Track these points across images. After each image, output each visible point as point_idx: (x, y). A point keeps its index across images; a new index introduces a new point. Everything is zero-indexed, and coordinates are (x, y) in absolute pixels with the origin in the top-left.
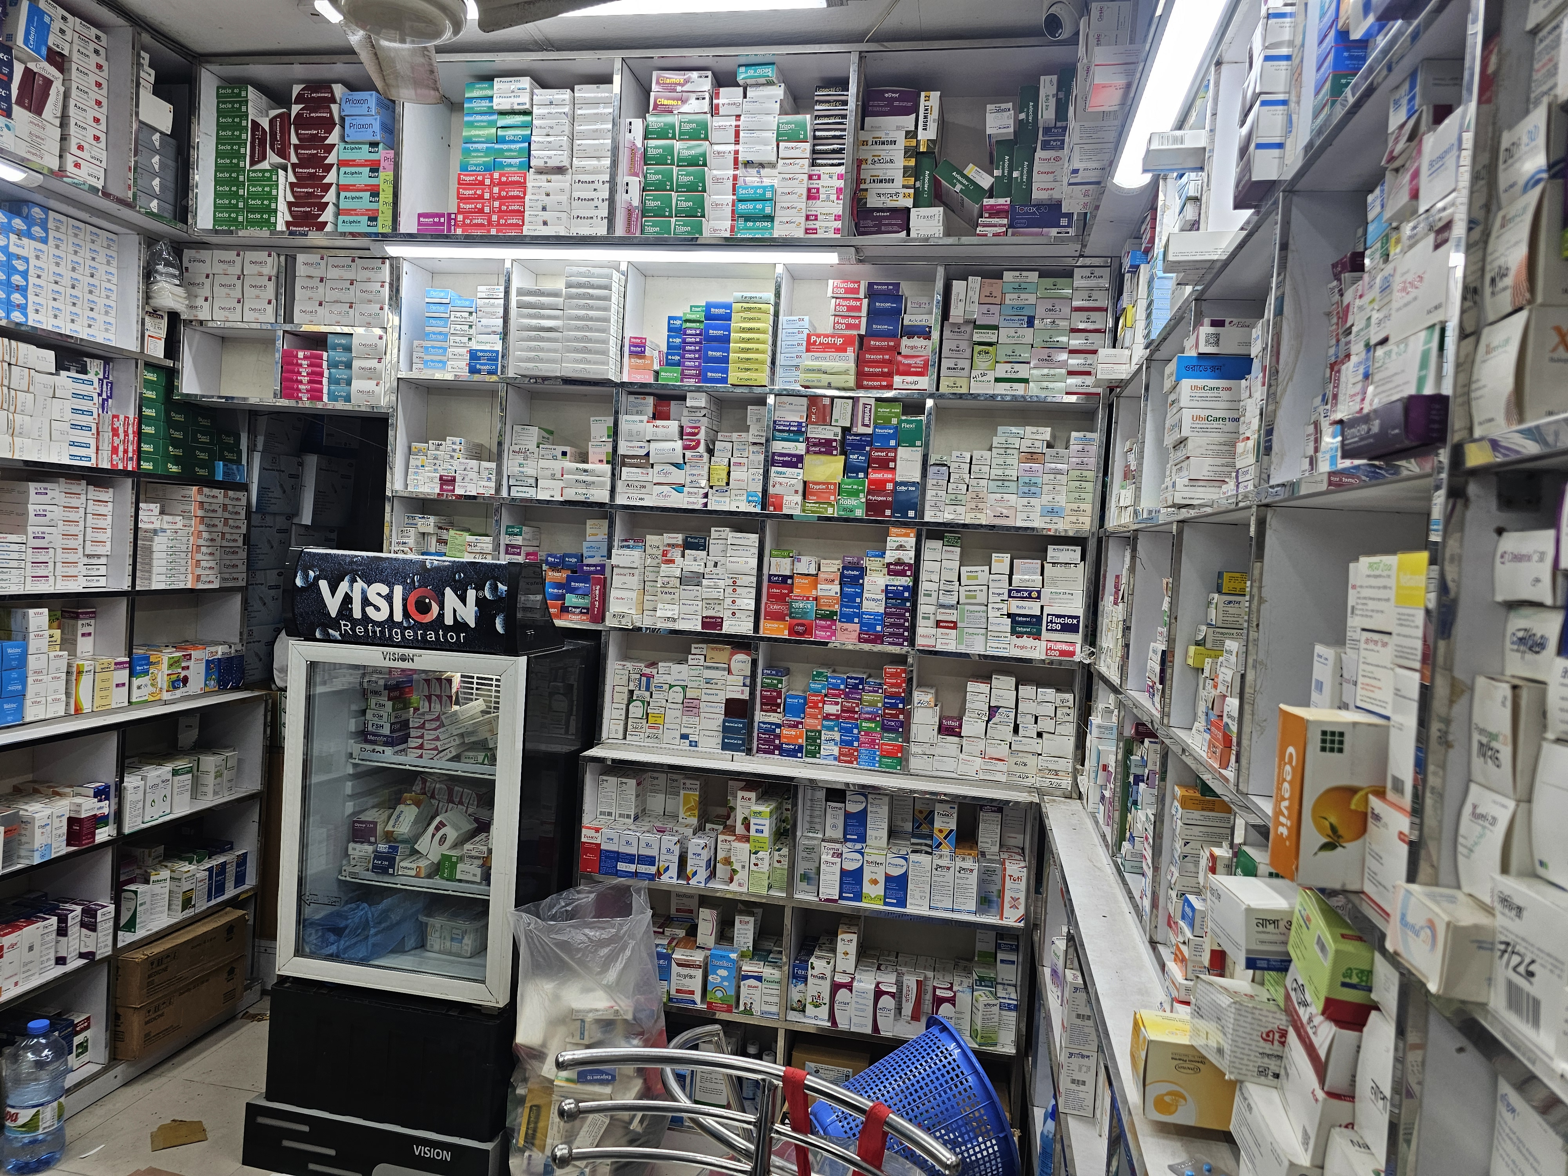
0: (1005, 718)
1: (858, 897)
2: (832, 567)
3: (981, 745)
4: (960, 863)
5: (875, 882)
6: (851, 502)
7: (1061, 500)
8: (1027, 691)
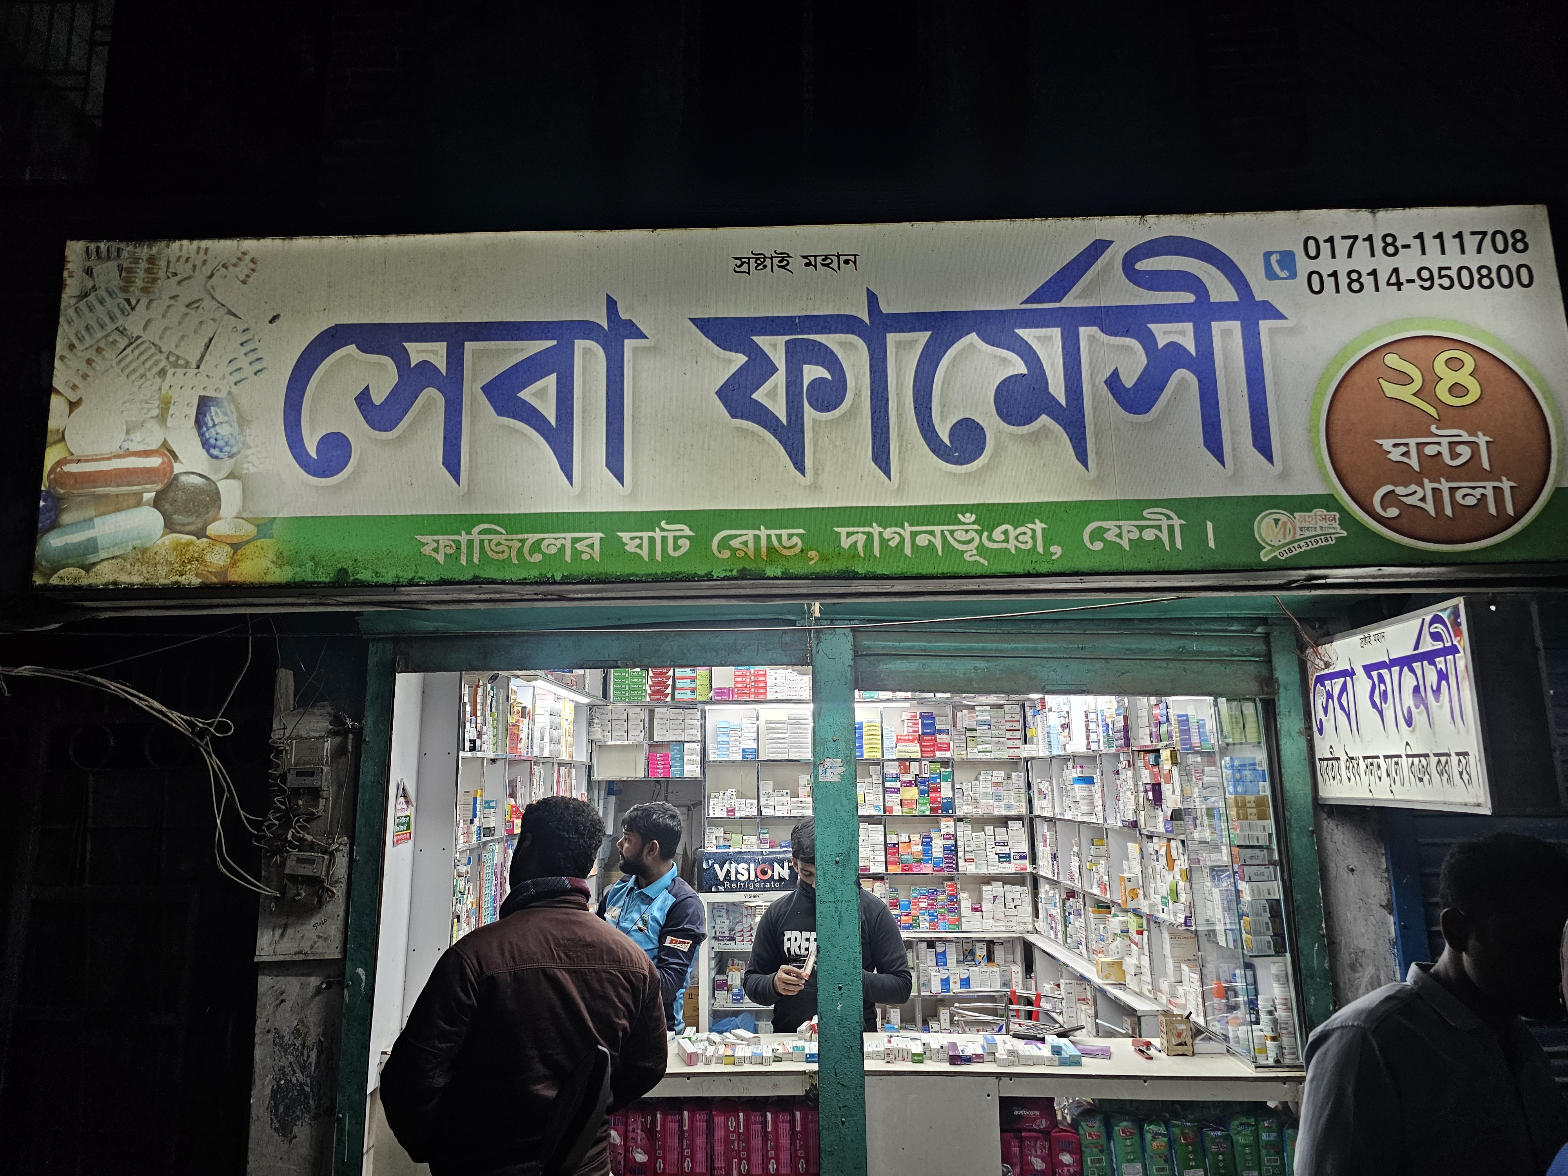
0: (1000, 900)
1: (949, 991)
2: (916, 838)
3: (992, 914)
4: (991, 969)
5: (955, 983)
6: (923, 808)
7: (1012, 801)
8: (1008, 887)
